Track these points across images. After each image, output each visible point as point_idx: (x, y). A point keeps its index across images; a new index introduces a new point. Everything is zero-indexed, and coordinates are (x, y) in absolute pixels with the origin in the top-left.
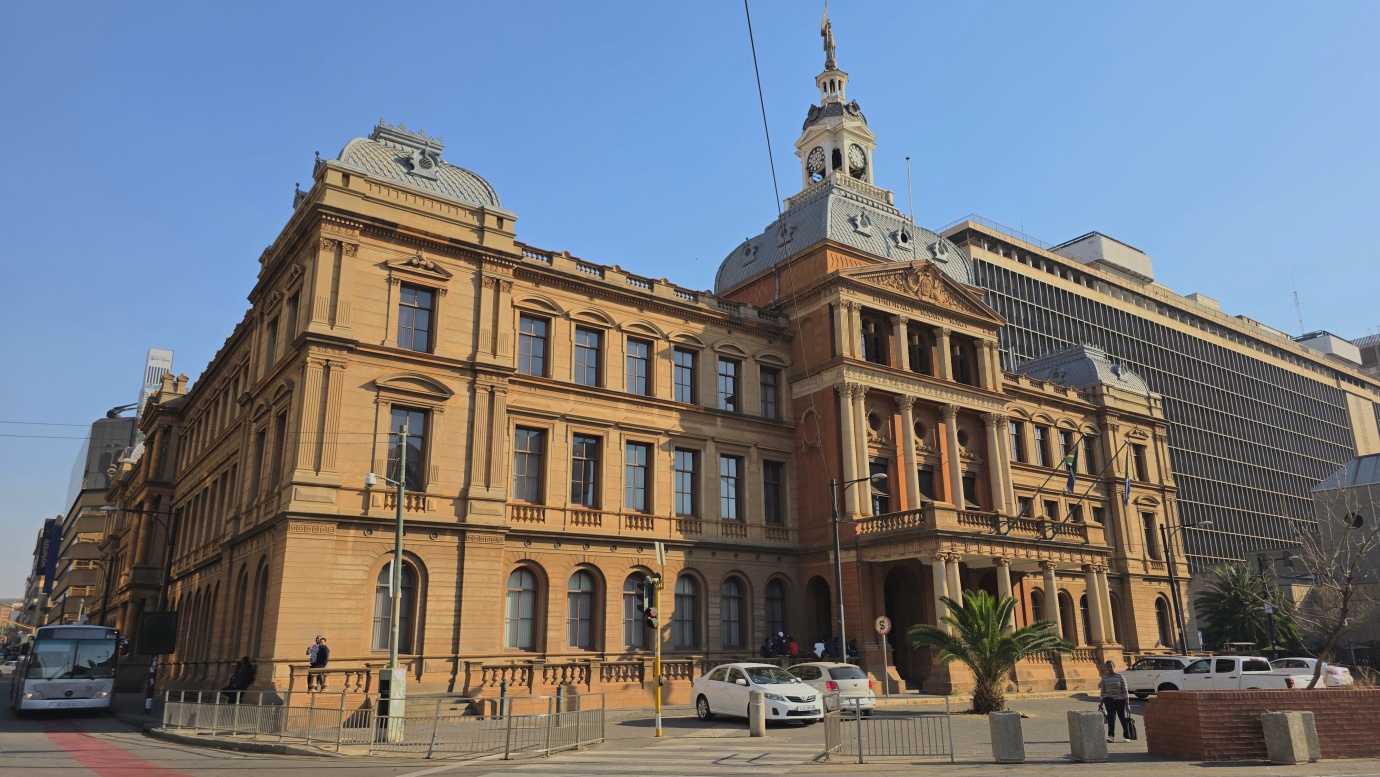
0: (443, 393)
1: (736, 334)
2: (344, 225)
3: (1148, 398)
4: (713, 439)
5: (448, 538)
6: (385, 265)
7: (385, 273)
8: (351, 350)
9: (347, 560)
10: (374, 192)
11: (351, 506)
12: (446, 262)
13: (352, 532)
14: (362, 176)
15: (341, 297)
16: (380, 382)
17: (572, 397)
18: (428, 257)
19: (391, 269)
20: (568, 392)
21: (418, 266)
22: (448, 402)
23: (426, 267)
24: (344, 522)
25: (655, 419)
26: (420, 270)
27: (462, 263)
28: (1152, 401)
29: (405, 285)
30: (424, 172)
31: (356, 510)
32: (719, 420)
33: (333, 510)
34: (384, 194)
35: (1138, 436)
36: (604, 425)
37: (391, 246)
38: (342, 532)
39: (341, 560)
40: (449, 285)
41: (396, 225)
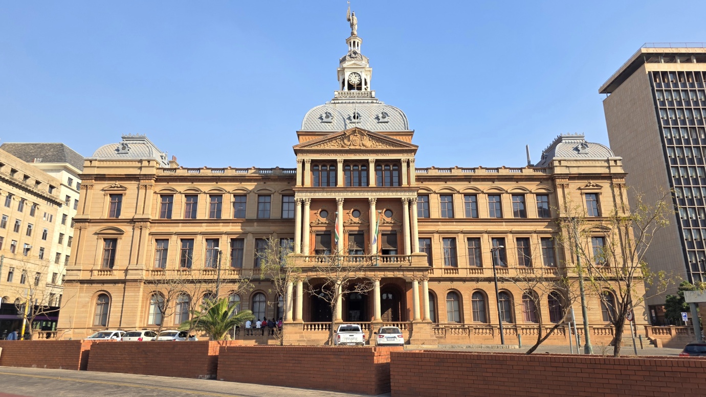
0: (121, 232)
1: (268, 183)
2: (88, 179)
3: (608, 161)
4: (251, 232)
5: (120, 285)
6: (103, 190)
7: (104, 192)
8: (89, 222)
9: (83, 295)
10: (102, 164)
11: (86, 276)
12: (125, 184)
13: (86, 285)
14: (96, 160)
15: (86, 204)
16: (98, 232)
17: (180, 225)
18: (118, 183)
19: (105, 190)
20: (179, 223)
21: (114, 187)
22: (124, 235)
23: (117, 187)
24: (82, 282)
25: (221, 228)
26: (116, 189)
27: (133, 182)
28: (612, 163)
29: (111, 195)
30: (123, 151)
31: (88, 278)
32: (255, 223)
33: (78, 278)
34: (105, 164)
35: (591, 187)
36: (195, 234)
37: (106, 182)
38: (82, 285)
39: (81, 295)
40: (127, 192)
41: (105, 175)
